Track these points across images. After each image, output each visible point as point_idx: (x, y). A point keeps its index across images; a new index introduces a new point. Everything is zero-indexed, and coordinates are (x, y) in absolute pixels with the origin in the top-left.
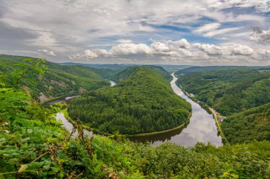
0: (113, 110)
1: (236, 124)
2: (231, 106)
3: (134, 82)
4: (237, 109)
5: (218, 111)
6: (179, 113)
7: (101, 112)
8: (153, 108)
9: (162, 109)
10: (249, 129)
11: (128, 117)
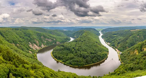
0: (72, 55)
1: (125, 55)
2: (123, 48)
3: (82, 40)
4: (125, 48)
5: (119, 50)
6: (103, 55)
7: (67, 55)
8: (91, 53)
9: (95, 53)
10: (128, 56)
11: (80, 58)
